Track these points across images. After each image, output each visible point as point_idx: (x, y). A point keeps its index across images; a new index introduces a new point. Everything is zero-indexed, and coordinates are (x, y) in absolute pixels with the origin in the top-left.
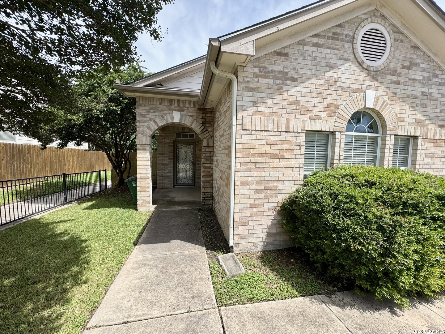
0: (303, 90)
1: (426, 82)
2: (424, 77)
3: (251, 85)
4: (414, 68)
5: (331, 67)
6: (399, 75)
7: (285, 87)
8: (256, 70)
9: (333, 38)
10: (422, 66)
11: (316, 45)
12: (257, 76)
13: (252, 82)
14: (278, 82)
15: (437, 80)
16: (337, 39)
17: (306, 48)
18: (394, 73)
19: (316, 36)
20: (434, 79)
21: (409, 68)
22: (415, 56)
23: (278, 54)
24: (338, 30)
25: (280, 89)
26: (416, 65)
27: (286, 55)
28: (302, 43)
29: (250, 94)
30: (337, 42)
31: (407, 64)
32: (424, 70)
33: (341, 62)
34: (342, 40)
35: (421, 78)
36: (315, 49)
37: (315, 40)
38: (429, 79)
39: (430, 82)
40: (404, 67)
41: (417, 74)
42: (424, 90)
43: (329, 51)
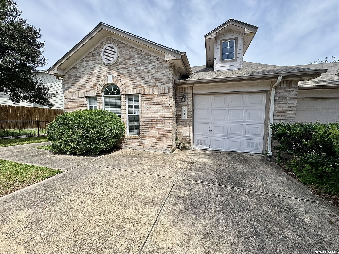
0: (83, 80)
1: (140, 64)
2: (138, 62)
3: (66, 82)
4: (132, 58)
5: (93, 68)
6: (124, 64)
7: (77, 81)
8: (68, 76)
9: (92, 56)
10: (137, 56)
11: (86, 61)
12: (68, 78)
13: (67, 80)
14: (75, 79)
15: (147, 61)
16: (94, 56)
17: (83, 63)
18: (122, 63)
19: (86, 57)
20: (145, 61)
21: (129, 59)
22: (132, 52)
23: (74, 68)
24: (94, 52)
25: (76, 82)
26: (133, 56)
27: (76, 68)
28: (81, 62)
29: (67, 85)
30: (94, 57)
31: (128, 57)
32: (138, 58)
33: (96, 65)
34: (96, 56)
35: (137, 62)
36: (86, 63)
37: (86, 59)
38: (142, 62)
39: (143, 63)
40: (126, 60)
41: (134, 61)
42: (139, 68)
43: (91, 62)
